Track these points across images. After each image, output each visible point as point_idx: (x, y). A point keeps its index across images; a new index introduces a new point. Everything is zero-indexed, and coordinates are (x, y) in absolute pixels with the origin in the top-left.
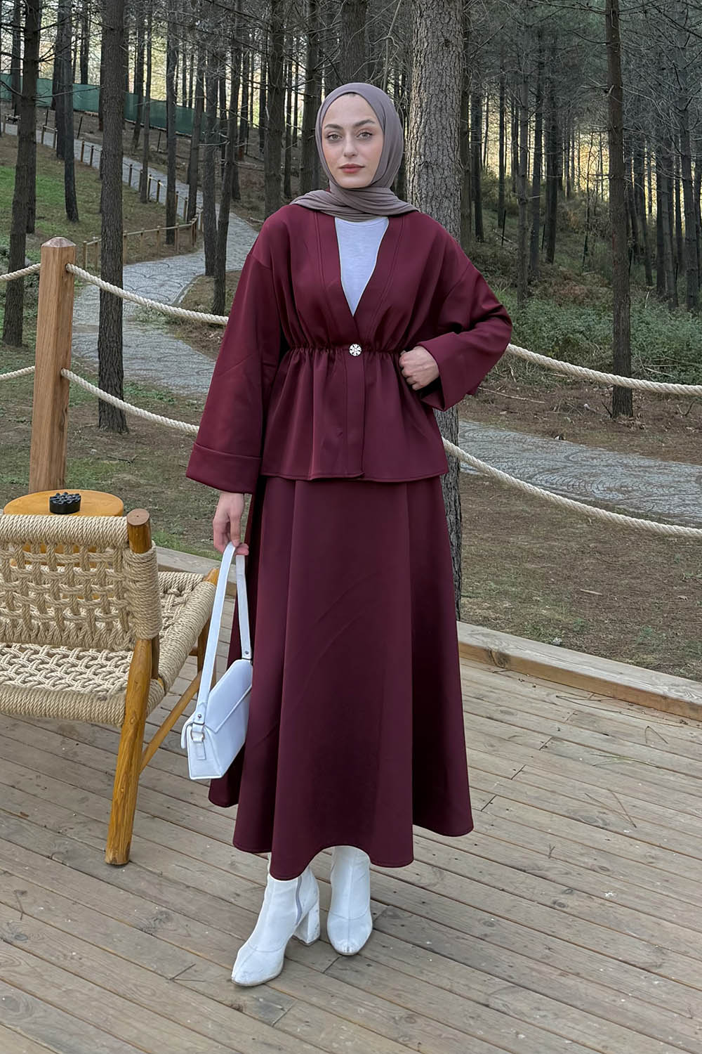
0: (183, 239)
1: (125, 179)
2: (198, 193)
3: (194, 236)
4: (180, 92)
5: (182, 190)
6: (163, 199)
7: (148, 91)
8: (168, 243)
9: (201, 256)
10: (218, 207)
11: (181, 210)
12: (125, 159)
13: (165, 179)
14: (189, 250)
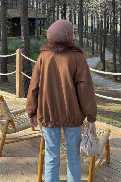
0: (96, 54)
1: (84, 42)
2: (99, 45)
3: (98, 54)
4: (94, 25)
5: (95, 44)
6: (91, 46)
7: (88, 25)
8: (93, 54)
9: (100, 57)
10: (103, 48)
11: (95, 48)
12: (84, 38)
13: (92, 42)
14: (97, 56)
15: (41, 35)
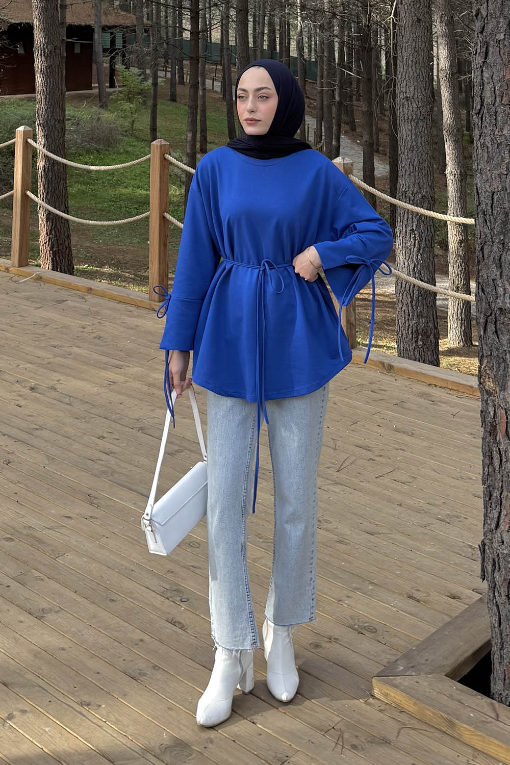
2: (323, 125)
15: (112, 90)
